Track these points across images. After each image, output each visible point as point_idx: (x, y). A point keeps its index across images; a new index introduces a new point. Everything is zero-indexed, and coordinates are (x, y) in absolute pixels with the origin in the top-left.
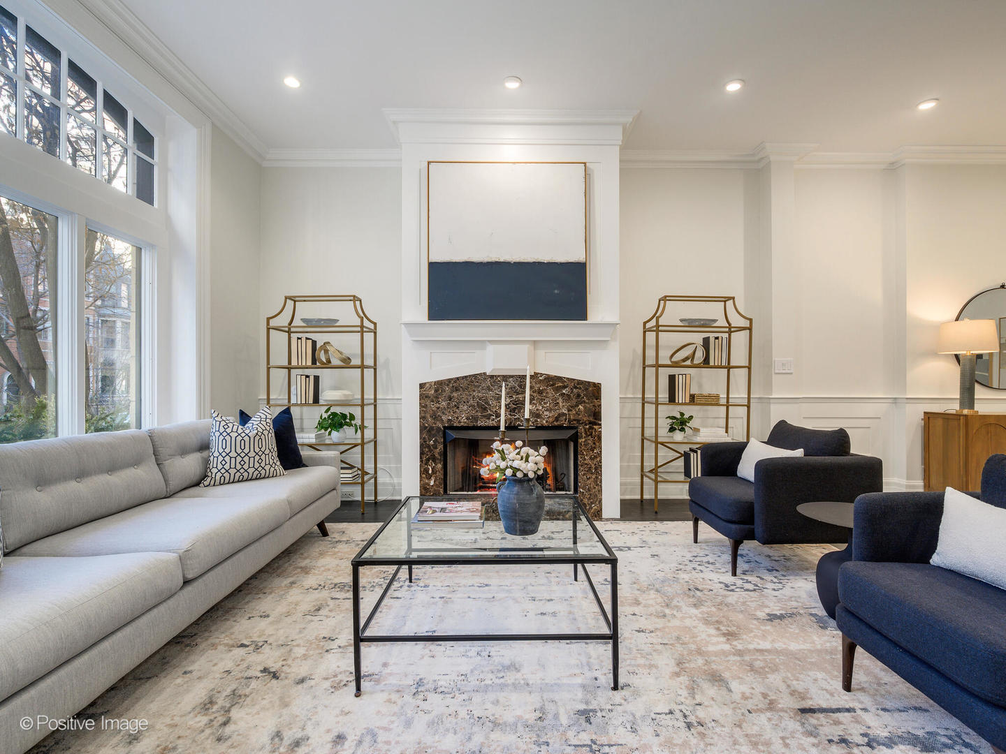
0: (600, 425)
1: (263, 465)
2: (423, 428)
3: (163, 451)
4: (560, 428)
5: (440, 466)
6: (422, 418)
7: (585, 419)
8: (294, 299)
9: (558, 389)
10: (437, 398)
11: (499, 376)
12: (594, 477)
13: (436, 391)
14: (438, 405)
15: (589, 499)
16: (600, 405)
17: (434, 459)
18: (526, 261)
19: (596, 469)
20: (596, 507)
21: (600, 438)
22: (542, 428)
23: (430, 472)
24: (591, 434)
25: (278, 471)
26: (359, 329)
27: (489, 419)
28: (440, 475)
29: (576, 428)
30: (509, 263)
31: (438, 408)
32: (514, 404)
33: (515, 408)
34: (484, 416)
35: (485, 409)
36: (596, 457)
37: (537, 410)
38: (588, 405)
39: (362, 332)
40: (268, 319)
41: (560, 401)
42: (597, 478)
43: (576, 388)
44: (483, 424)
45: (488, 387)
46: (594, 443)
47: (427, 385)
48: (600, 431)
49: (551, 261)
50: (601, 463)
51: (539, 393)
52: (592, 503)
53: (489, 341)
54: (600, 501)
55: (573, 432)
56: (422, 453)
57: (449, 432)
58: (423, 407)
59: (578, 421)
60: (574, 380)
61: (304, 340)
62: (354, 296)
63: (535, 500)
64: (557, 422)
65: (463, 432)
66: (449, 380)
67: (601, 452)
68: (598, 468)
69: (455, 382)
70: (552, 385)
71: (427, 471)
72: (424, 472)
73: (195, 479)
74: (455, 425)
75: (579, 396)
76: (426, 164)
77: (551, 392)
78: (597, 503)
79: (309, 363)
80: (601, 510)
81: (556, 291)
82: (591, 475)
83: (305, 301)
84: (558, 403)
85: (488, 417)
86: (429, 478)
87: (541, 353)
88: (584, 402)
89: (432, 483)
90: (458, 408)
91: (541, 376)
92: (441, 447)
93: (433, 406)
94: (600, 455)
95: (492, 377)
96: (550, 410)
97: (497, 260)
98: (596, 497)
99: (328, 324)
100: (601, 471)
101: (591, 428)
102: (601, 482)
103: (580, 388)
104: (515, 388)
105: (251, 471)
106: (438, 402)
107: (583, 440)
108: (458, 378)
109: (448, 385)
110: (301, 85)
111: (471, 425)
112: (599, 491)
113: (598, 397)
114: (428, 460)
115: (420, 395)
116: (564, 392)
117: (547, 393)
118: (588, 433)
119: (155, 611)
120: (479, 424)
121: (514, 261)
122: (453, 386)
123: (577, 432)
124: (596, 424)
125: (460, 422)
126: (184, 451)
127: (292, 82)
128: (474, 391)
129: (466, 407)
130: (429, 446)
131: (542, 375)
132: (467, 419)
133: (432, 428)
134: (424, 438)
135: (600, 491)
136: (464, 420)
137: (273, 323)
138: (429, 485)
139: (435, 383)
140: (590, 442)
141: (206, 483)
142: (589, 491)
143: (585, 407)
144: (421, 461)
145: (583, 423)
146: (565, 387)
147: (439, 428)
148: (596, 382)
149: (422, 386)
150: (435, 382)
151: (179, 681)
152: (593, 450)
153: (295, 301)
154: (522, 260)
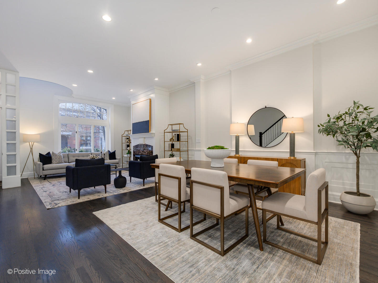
2: (133, 155)
11: (141, 144)
18: (142, 121)
35: (139, 151)
49: (145, 121)
60: (150, 145)
61: (126, 138)
74: (136, 154)
76: (132, 105)
79: (126, 142)
87: (146, 140)
91: (146, 145)
92: (135, 158)
96: (147, 152)
97: (139, 122)
104: (143, 147)
143: (151, 151)
149: (133, 146)
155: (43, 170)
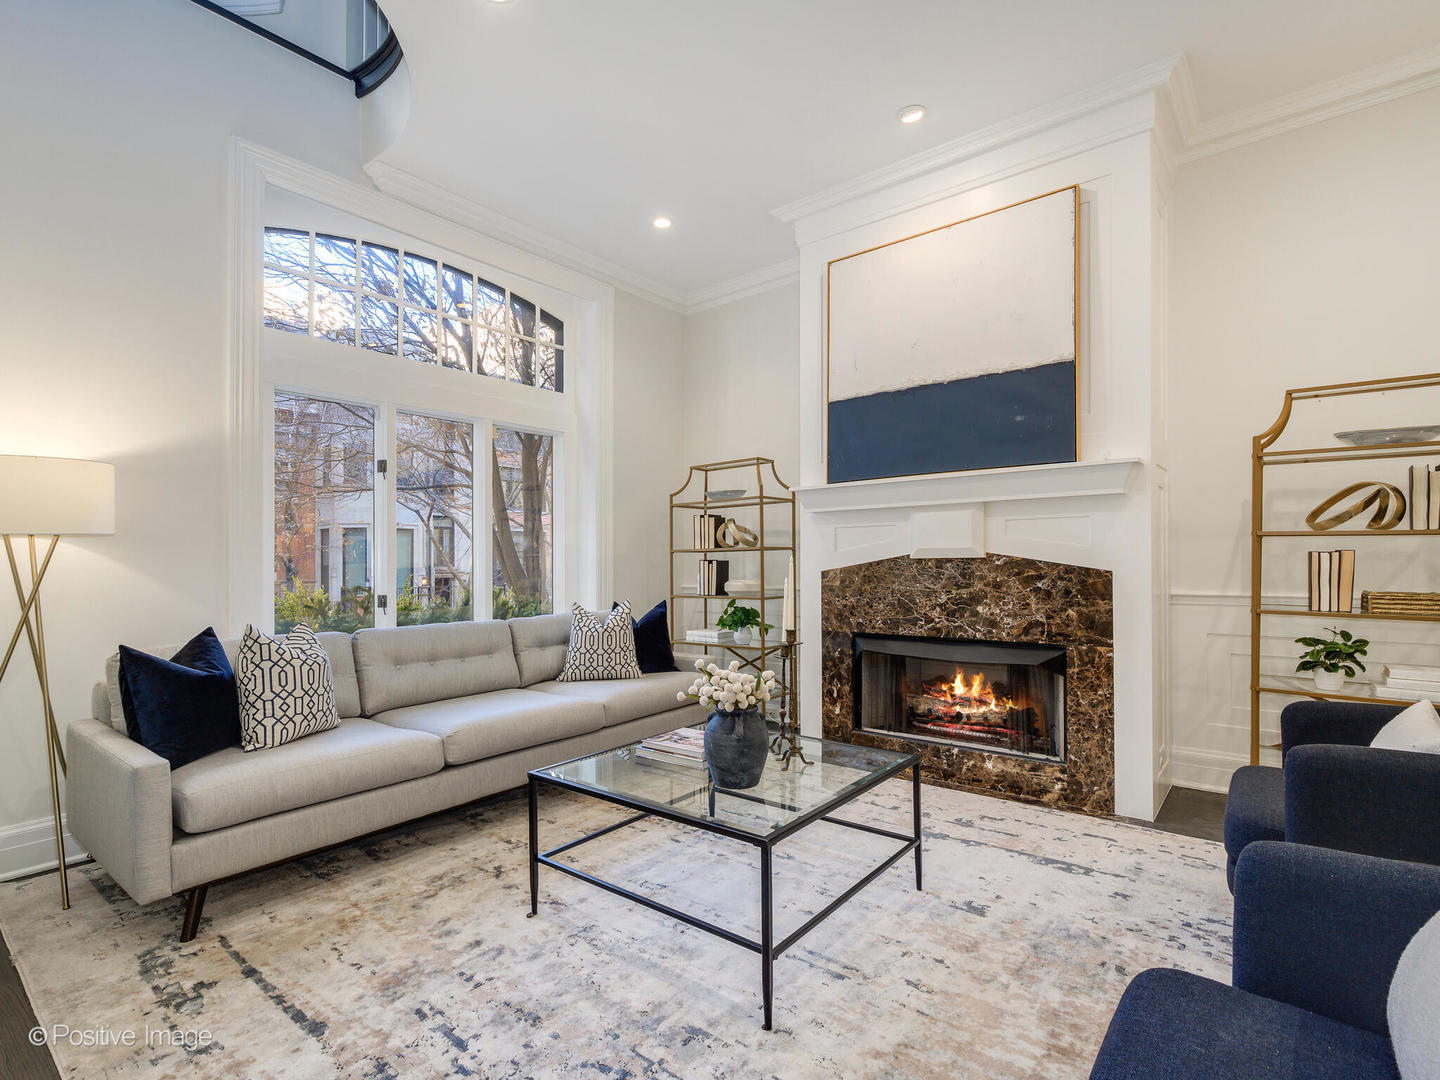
0: (1111, 645)
1: (613, 664)
2: (826, 634)
3: (521, 642)
4: (1033, 646)
5: (847, 688)
6: (825, 619)
7: (1079, 633)
8: (705, 469)
9: (1028, 581)
10: (843, 591)
11: (930, 560)
12: (1097, 737)
13: (842, 582)
14: (844, 602)
15: (1088, 775)
16: (1111, 610)
17: (840, 678)
18: (967, 376)
19: (1102, 724)
20: (1101, 792)
21: (1109, 670)
22: (1001, 644)
23: (835, 695)
24: (1092, 662)
25: (631, 673)
26: (758, 500)
27: (915, 625)
28: (848, 700)
29: (1063, 648)
30: (941, 385)
31: (845, 606)
32: (953, 604)
33: (955, 610)
34: (908, 621)
35: (909, 610)
36: (1100, 703)
37: (992, 614)
38: (1084, 610)
39: (761, 504)
40: (672, 496)
41: (1032, 600)
42: (1103, 739)
43: (1061, 578)
44: (905, 632)
45: (914, 576)
46: (1098, 678)
47: (831, 574)
48: (1111, 659)
49: (1010, 370)
50: (1112, 714)
51: (994, 587)
52: (1093, 784)
53: (913, 507)
54: (1111, 784)
55: (1056, 654)
56: (825, 668)
57: (859, 641)
58: (827, 604)
59: (1066, 636)
60: (1058, 565)
61: (706, 517)
62: (758, 459)
63: (735, 743)
64: (1026, 635)
65: (879, 642)
66: (860, 567)
67: (1112, 694)
68: (1106, 724)
69: (867, 569)
70: (1018, 574)
71: (830, 693)
72: (827, 694)
73: (553, 673)
74: (867, 631)
75: (1067, 592)
76: (826, 265)
77: (1014, 584)
78: (1105, 784)
79: (712, 546)
80: (1113, 798)
81: (1019, 418)
82: (1090, 734)
83: (715, 470)
84: (1028, 604)
85: (914, 621)
86: (834, 703)
87: (997, 522)
88: (1079, 604)
89: (837, 711)
90: (872, 606)
91: (998, 560)
92: (849, 661)
93: (839, 603)
94: (1110, 699)
95: (919, 561)
96: (1015, 616)
97: (923, 383)
98: (1103, 773)
99: (734, 497)
100: (1112, 729)
101: (1091, 650)
102: (1112, 748)
103: (1070, 580)
104: (955, 578)
105: (600, 669)
106: (845, 598)
107: (1076, 670)
108: (871, 564)
109: (858, 574)
110: (671, 221)
111: (890, 632)
112: (1108, 764)
113: (1107, 594)
114: (832, 678)
115: (823, 587)
116: (1040, 585)
117: (1009, 587)
118: (1086, 659)
119: (413, 783)
120: (901, 631)
121: (949, 379)
122: (865, 576)
123: (1064, 655)
124: (1103, 644)
125: (874, 627)
126: (543, 644)
127: (662, 223)
128: (894, 582)
129: (881, 606)
130: (833, 659)
131: (999, 557)
132: (884, 623)
133: (837, 633)
134: (827, 647)
135: (1111, 764)
136: (878, 625)
137: (676, 500)
138: (833, 712)
139: (843, 570)
140: (1089, 674)
141: (561, 678)
142: (1088, 760)
143: (1080, 614)
144: (824, 679)
145: (1073, 641)
146: (1040, 578)
147: (846, 634)
148: (1102, 567)
149: (824, 574)
150: (841, 570)
151: (442, 854)
152: (1096, 691)
153: (706, 471)
154: (962, 376)
155: (179, 833)
